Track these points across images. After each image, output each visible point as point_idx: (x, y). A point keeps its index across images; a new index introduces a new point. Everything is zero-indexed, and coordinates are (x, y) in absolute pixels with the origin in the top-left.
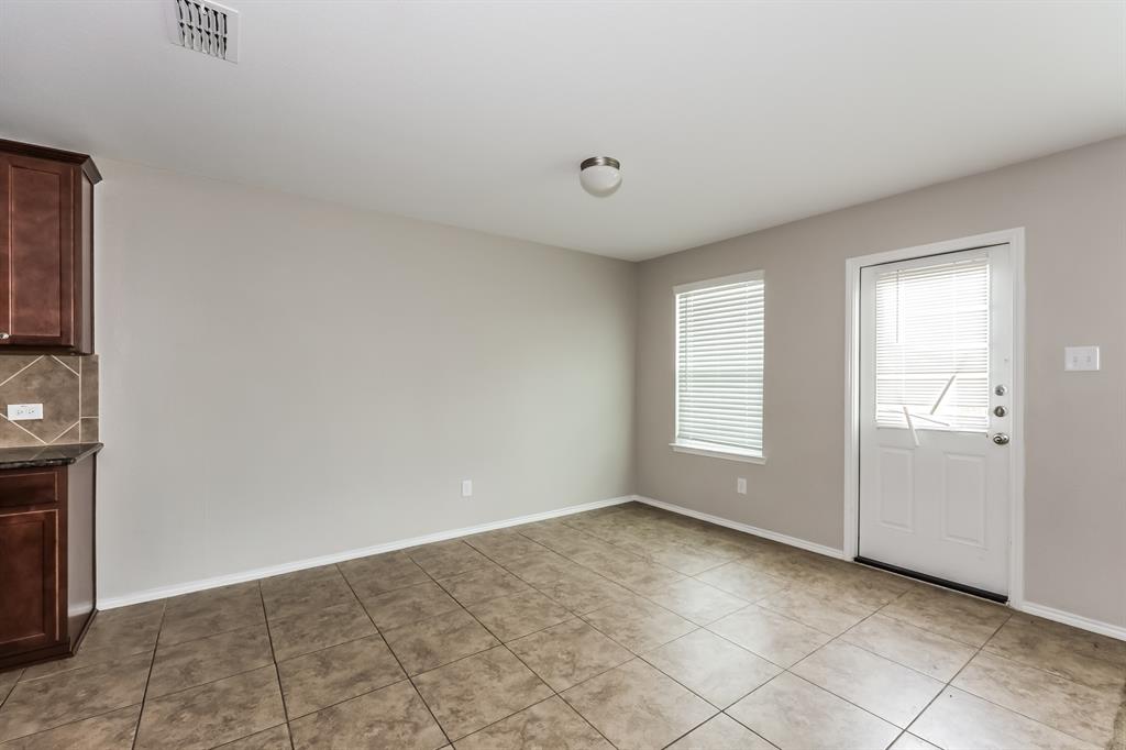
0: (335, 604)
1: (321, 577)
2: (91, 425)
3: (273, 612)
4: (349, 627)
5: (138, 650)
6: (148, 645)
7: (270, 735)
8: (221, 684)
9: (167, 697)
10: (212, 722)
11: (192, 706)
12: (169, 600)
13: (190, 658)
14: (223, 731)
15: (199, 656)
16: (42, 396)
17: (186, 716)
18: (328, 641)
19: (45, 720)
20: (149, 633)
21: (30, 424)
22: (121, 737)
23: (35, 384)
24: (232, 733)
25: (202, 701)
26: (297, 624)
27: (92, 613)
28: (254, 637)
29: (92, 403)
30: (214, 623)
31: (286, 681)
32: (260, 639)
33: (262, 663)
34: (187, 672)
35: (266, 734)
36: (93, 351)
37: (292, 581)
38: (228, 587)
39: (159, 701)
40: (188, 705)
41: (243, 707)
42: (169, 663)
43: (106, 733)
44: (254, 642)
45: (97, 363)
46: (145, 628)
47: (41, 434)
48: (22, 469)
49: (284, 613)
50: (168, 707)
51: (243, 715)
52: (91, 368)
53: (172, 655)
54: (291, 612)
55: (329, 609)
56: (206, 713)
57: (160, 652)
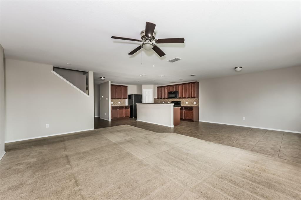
2: (199, 104)
16: (195, 102)
21: (195, 104)
23: (195, 100)
27: (198, 121)
52: (199, 99)
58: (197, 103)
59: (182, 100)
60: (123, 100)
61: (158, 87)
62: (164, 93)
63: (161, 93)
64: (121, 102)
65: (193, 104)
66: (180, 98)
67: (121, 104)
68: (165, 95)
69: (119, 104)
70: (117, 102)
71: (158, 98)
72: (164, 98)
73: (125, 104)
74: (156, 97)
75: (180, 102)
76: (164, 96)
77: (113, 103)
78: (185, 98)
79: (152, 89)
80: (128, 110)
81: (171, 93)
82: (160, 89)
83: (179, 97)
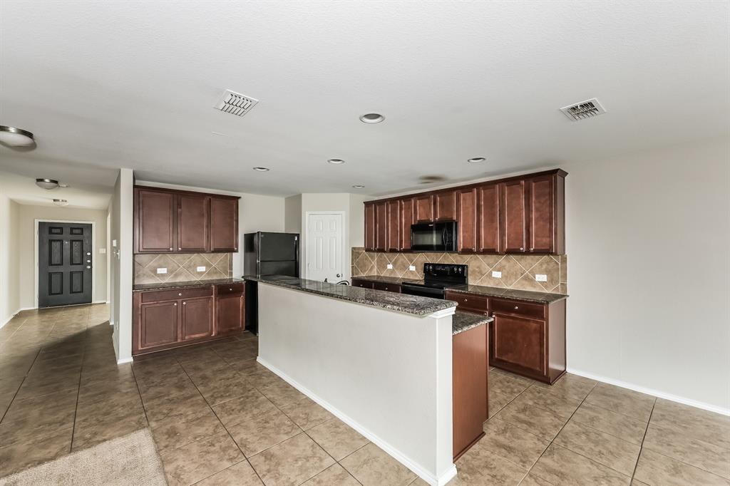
0: (710, 442)
1: (709, 419)
2: (564, 286)
3: (656, 420)
4: (713, 463)
5: (576, 398)
6: (580, 398)
7: (619, 475)
8: (605, 436)
9: (579, 425)
10: (593, 448)
11: (588, 435)
12: (599, 382)
13: (596, 414)
14: (597, 455)
15: (601, 417)
16: (547, 272)
17: (584, 437)
18: (688, 460)
19: (535, 403)
20: (583, 393)
21: (542, 283)
22: (556, 426)
23: (544, 266)
24: (600, 459)
25: (593, 436)
26: (669, 436)
27: (563, 373)
28: (636, 426)
29: (565, 276)
30: (616, 406)
31: (642, 459)
32: (639, 429)
33: (634, 441)
34: (592, 420)
35: (617, 473)
36: (564, 253)
37: (682, 410)
38: (634, 392)
39: (575, 423)
40: (586, 433)
41: (611, 453)
42: (586, 411)
43: (551, 421)
44: (635, 429)
45: (566, 258)
46: (582, 390)
47: (546, 287)
48: (533, 302)
49: (664, 425)
50: (578, 428)
51: (610, 457)
52: (564, 260)
53: (590, 409)
54: (670, 427)
55: (705, 443)
56: (593, 442)
57: (584, 404)
58: (552, 280)
59: (474, 263)
60: (222, 256)
61: (367, 204)
62: (394, 227)
63: (382, 228)
64: (208, 265)
65: (530, 280)
66: (467, 251)
67: (209, 274)
68: (395, 235)
69: (201, 273)
70: (191, 267)
71: (368, 250)
72: (393, 251)
73: (231, 274)
74: (361, 244)
75: (463, 267)
76: (394, 242)
77: (170, 272)
78: (490, 251)
79: (343, 213)
80: (233, 299)
81: (421, 228)
82: (375, 209)
83: (461, 247)
